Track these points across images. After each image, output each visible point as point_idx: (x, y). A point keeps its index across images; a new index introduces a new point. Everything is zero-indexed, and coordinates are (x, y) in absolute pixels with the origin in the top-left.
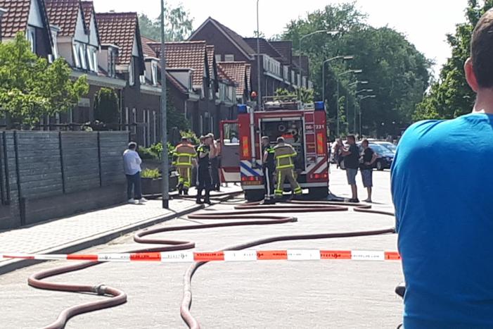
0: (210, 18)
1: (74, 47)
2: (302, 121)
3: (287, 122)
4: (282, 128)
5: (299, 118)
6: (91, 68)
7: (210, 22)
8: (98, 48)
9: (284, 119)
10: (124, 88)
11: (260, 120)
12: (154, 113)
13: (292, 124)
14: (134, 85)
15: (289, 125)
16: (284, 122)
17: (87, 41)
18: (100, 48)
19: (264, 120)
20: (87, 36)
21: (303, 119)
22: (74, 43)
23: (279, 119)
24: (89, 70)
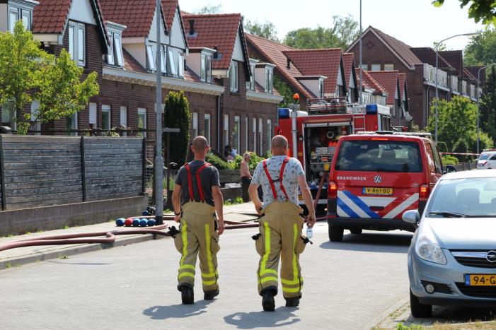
0: (370, 27)
1: (149, 49)
2: (352, 126)
3: (336, 128)
4: (330, 135)
5: (348, 124)
6: (174, 71)
7: (370, 31)
8: (184, 51)
9: (331, 124)
10: (222, 95)
11: (303, 126)
12: (269, 122)
13: (343, 130)
14: (238, 92)
15: (340, 131)
16: (331, 127)
17: (168, 43)
18: (187, 50)
19: (308, 125)
20: (168, 37)
21: (353, 124)
22: (148, 43)
23: (325, 125)
24: (170, 73)
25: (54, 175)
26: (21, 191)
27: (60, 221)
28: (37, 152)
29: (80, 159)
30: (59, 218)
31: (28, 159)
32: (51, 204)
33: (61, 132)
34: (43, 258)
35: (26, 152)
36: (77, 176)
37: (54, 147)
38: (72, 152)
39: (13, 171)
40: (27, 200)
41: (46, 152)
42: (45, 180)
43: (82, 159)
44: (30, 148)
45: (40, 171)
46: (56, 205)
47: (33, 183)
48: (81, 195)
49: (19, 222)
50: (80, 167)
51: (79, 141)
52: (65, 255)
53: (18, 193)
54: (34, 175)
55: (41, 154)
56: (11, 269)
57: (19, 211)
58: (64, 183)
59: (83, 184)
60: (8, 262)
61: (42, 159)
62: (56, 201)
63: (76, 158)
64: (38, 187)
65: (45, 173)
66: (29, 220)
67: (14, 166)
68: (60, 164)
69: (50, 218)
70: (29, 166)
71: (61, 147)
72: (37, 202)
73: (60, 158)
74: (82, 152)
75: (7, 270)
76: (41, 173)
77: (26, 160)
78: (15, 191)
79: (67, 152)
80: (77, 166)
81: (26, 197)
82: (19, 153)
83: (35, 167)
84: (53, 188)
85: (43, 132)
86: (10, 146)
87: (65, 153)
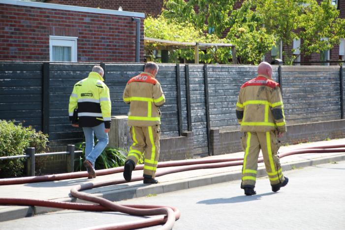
25: (319, 97)
26: (295, 110)
27: (324, 134)
28: (306, 79)
29: (339, 85)
30: (323, 132)
31: (300, 85)
32: (317, 121)
33: (317, 63)
34: (311, 163)
35: (299, 80)
36: (337, 98)
37: (319, 75)
38: (333, 78)
39: (289, 94)
40: (299, 117)
41: (313, 79)
42: (313, 101)
43: (341, 84)
44: (301, 75)
45: (309, 94)
46: (320, 122)
47: (304, 103)
48: (340, 114)
49: (294, 135)
50: (339, 91)
51: (339, 70)
52: (335, 160)
53: (293, 111)
54: (304, 98)
55: (310, 81)
56: (296, 170)
57: (294, 126)
58: (327, 103)
59: (341, 105)
60: (293, 165)
61: (310, 84)
62: (321, 118)
63: (336, 83)
64: (307, 107)
65: (313, 96)
66: (301, 133)
67: (289, 90)
68: (324, 88)
69: (316, 132)
70: (300, 91)
71: (325, 75)
72: (307, 119)
73: (324, 84)
74: (341, 79)
75: (293, 171)
76: (309, 96)
77: (298, 85)
78: (291, 110)
79: (330, 79)
80: (337, 90)
81: (298, 114)
82: (293, 80)
83: (305, 91)
84: (318, 108)
85: (302, 63)
86: (287, 74)
87: (327, 79)
